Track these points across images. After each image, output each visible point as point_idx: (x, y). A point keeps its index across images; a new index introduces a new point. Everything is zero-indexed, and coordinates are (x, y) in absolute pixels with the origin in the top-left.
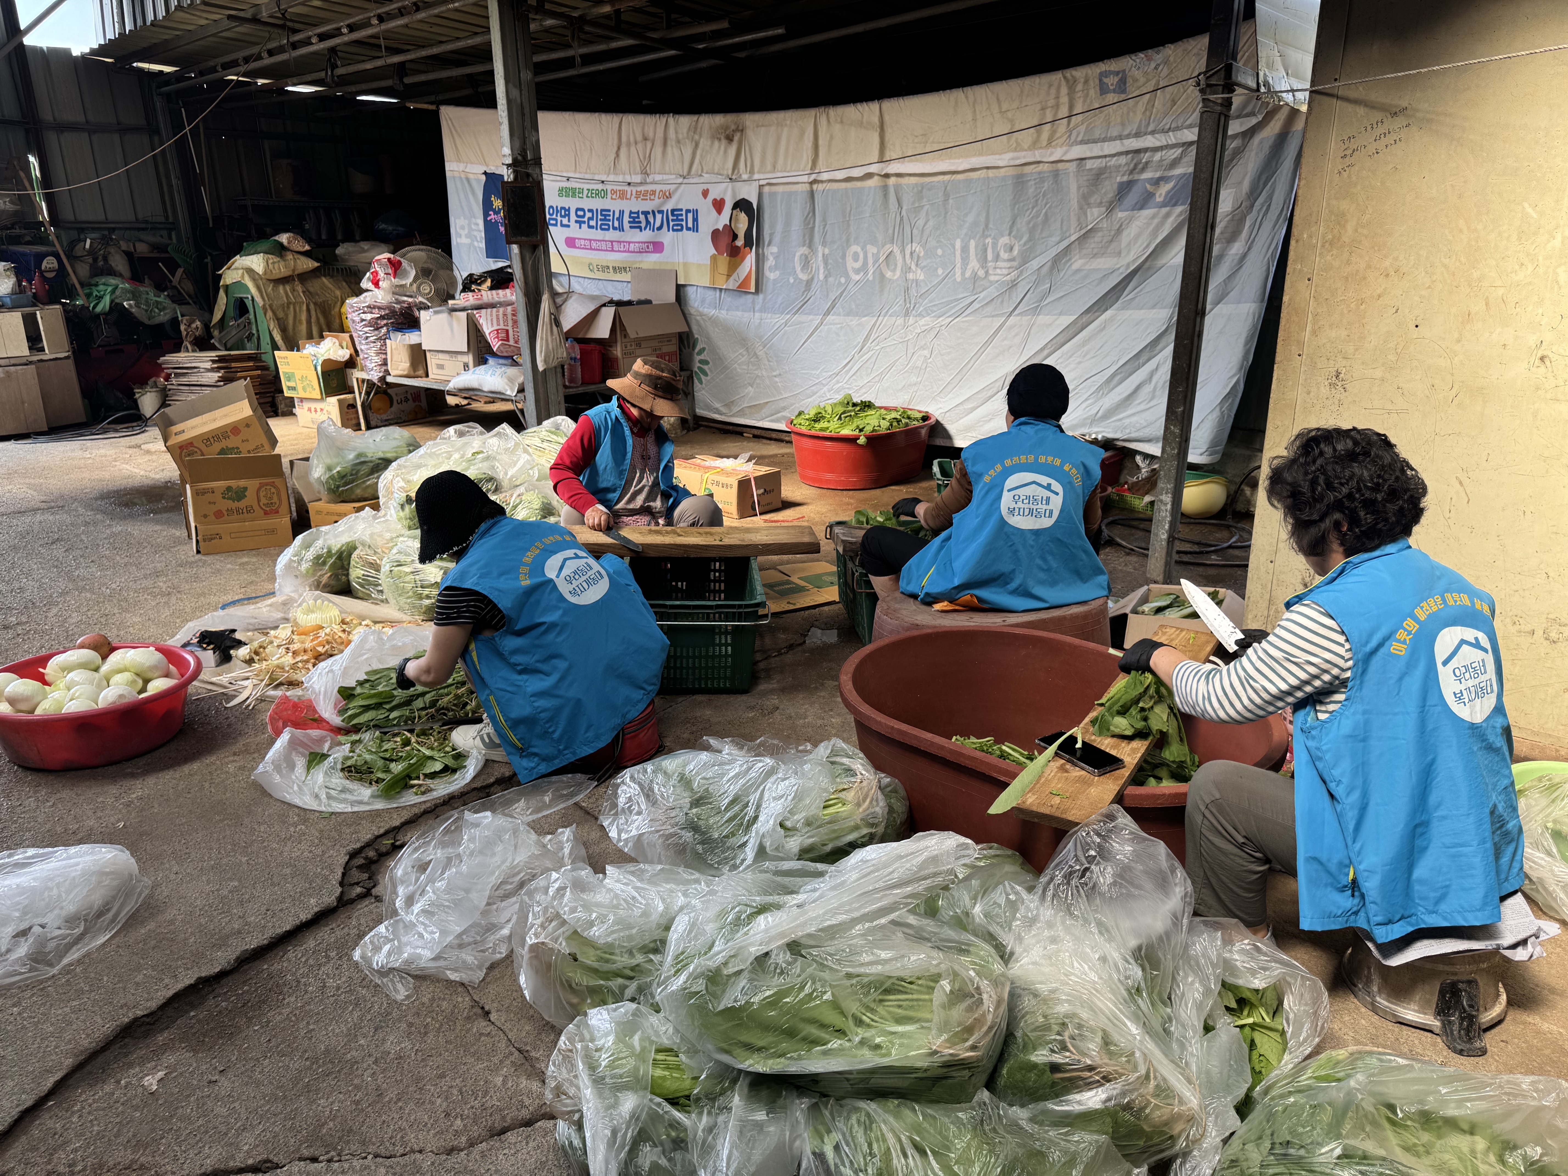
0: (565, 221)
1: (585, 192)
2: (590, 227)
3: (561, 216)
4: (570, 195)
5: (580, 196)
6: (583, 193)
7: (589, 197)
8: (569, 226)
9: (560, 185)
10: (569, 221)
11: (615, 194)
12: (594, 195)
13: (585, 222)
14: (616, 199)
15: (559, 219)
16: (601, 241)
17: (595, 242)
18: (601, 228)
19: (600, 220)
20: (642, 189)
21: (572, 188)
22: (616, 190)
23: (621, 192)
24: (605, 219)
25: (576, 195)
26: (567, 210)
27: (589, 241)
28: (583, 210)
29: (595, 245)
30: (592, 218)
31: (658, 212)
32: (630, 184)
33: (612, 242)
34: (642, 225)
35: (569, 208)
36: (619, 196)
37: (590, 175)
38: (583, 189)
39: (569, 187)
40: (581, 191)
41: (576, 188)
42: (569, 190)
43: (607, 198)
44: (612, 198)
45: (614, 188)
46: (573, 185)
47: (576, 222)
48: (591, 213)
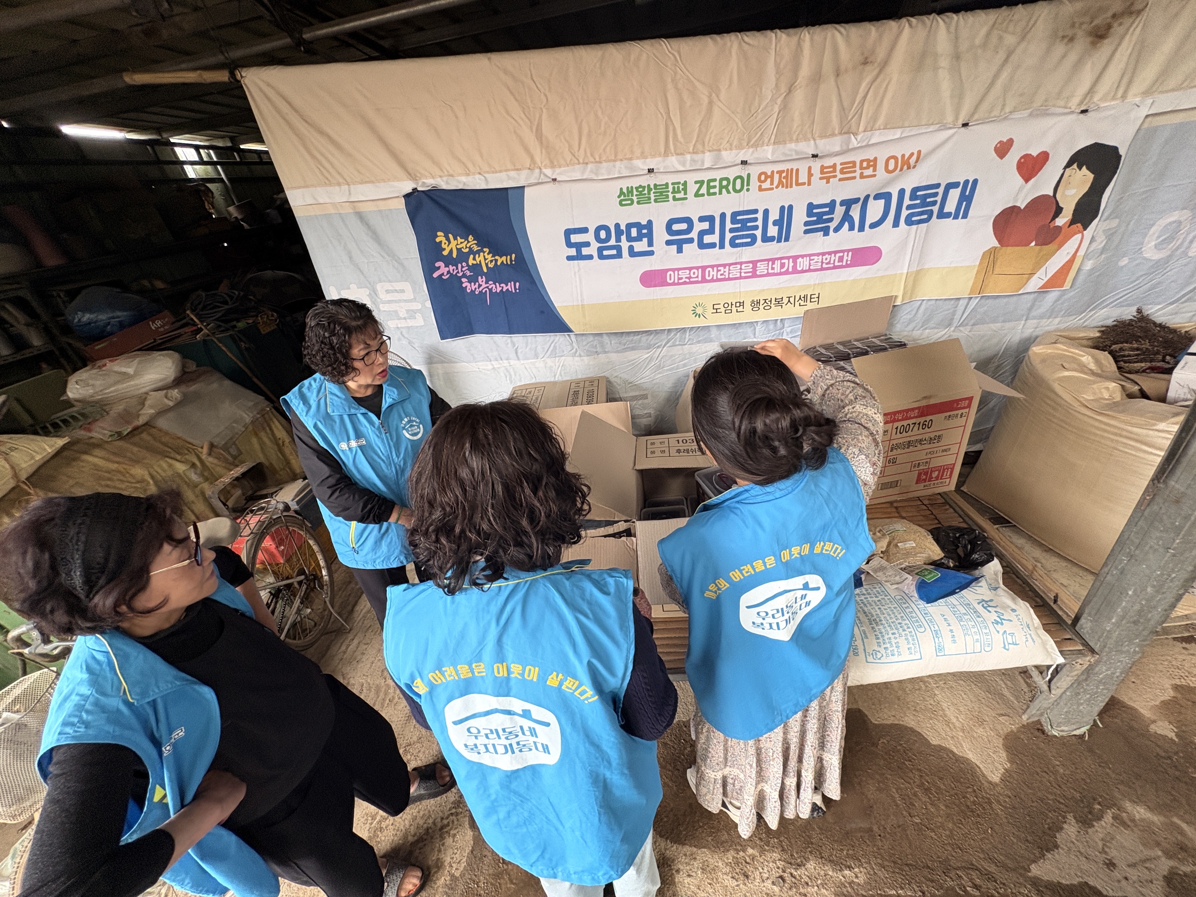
0: (641, 246)
1: (692, 188)
2: (702, 245)
3: (630, 239)
4: (653, 198)
5: (678, 196)
6: (685, 190)
7: (703, 195)
8: (651, 253)
9: (625, 184)
10: (650, 244)
11: (769, 180)
12: (717, 190)
13: (691, 241)
14: (772, 189)
15: (625, 244)
16: (730, 265)
17: (715, 269)
18: (733, 244)
19: (731, 230)
20: (838, 160)
21: (655, 185)
22: (773, 172)
23: (784, 175)
24: (744, 228)
25: (667, 196)
26: (644, 227)
27: (700, 270)
28: (688, 220)
29: (715, 273)
30: (711, 231)
31: (877, 197)
32: (815, 156)
33: (754, 263)
34: (833, 225)
35: (650, 222)
36: (780, 182)
37: (707, 154)
38: (685, 184)
39: (649, 185)
40: (681, 187)
41: (667, 184)
42: (650, 189)
43: (748, 190)
44: (760, 189)
45: (768, 169)
46: (661, 180)
47: (669, 243)
48: (708, 223)
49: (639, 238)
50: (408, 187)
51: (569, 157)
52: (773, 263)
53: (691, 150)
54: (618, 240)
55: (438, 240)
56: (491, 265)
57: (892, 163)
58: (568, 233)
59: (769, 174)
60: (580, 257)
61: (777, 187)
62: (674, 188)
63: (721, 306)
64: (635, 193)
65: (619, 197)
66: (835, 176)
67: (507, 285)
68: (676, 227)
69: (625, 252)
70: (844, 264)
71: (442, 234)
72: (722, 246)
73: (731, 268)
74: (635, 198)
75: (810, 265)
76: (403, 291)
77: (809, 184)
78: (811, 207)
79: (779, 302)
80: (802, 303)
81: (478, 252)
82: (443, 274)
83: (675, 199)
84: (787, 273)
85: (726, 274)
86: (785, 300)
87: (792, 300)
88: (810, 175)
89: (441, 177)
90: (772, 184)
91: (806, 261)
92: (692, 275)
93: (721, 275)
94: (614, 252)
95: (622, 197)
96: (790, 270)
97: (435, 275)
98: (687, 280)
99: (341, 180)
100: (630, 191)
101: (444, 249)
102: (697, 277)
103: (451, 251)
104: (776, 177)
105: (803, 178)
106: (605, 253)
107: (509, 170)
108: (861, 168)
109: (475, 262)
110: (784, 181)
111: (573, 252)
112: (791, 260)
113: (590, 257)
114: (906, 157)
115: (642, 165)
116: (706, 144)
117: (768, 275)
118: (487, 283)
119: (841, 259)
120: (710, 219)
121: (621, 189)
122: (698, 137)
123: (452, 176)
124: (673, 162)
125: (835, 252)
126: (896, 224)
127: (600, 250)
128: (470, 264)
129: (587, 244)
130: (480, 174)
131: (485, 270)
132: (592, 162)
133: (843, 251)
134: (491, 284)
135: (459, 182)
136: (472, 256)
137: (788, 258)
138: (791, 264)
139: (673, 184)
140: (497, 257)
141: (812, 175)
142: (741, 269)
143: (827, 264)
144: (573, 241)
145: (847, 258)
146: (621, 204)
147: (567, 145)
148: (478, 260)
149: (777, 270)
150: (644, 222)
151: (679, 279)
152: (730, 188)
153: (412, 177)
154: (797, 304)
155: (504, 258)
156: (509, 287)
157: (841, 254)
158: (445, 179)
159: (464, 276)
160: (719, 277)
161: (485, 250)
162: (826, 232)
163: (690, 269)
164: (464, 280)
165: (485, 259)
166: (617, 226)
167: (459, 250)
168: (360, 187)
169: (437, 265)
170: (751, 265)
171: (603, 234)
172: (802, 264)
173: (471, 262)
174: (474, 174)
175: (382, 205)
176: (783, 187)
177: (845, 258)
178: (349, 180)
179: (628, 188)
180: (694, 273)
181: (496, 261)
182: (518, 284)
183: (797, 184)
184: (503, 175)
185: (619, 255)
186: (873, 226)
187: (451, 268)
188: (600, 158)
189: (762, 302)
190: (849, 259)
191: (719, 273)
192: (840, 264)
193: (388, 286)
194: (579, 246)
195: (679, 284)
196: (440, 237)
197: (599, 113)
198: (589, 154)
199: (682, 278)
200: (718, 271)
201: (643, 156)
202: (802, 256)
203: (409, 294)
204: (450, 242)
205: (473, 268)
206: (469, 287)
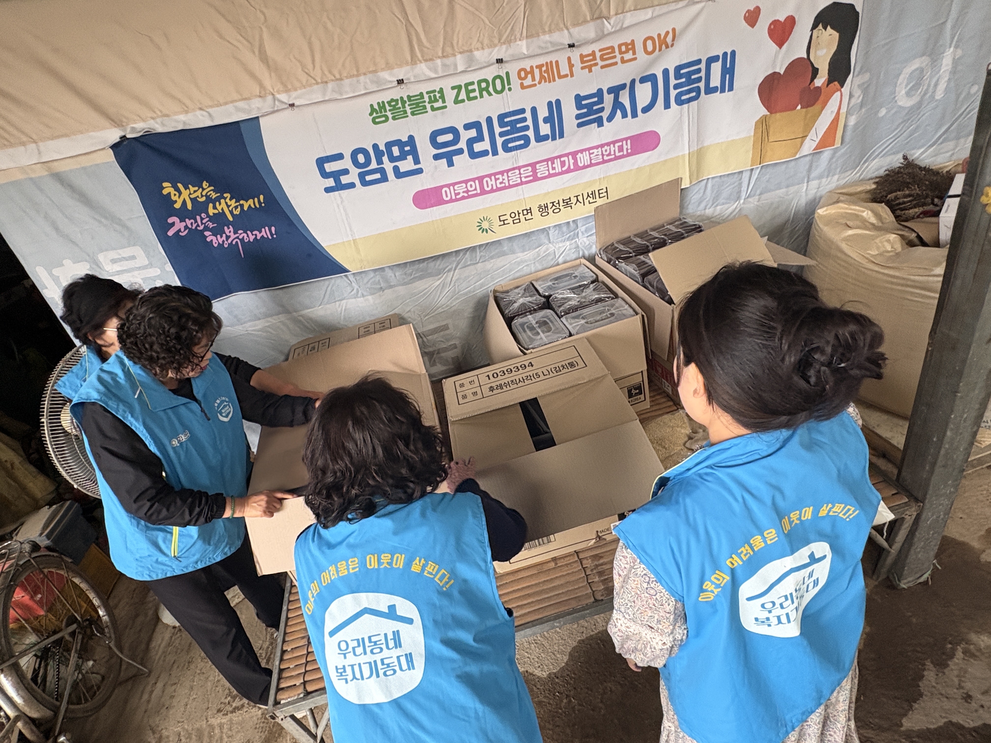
0: (407, 165)
1: (450, 95)
2: (474, 155)
3: (392, 159)
4: (409, 111)
5: (436, 105)
6: (443, 97)
7: (463, 101)
8: (419, 171)
9: (375, 100)
10: (417, 161)
11: (529, 76)
12: (477, 94)
13: (461, 151)
14: (535, 85)
15: (388, 166)
16: (508, 171)
17: (493, 178)
18: (507, 149)
19: (501, 135)
20: (596, 47)
21: (409, 97)
22: (532, 67)
23: (544, 69)
24: (515, 130)
25: (425, 107)
26: (406, 144)
27: (477, 182)
28: (453, 130)
29: (493, 182)
30: (480, 138)
31: (643, 80)
32: (571, 46)
33: (533, 165)
34: (605, 115)
35: (411, 138)
36: (542, 77)
37: (459, 56)
38: (441, 91)
39: (402, 98)
40: (438, 95)
41: (421, 94)
42: (404, 102)
43: (510, 89)
44: (523, 87)
45: (527, 64)
46: (414, 90)
47: (436, 157)
48: (474, 130)
49: (403, 157)
50: (114, 136)
51: (304, 78)
52: (553, 163)
53: (440, 54)
54: (380, 162)
55: (165, 192)
56: (237, 212)
57: (649, 44)
58: (321, 162)
59: (528, 69)
60: (339, 187)
61: (540, 83)
62: (430, 97)
63: (508, 217)
64: (388, 108)
65: (371, 114)
66: (596, 64)
67: (260, 232)
68: (441, 139)
69: (391, 174)
70: (625, 153)
71: (170, 185)
72: (495, 153)
73: (510, 174)
74: (389, 114)
75: (591, 160)
76: (133, 258)
77: (572, 75)
78: (579, 99)
79: (567, 203)
80: (591, 200)
81: (218, 199)
82: (179, 231)
83: (433, 109)
84: (568, 171)
85: (506, 181)
86: (574, 200)
87: (580, 199)
88: (571, 66)
89: (153, 118)
90: (533, 79)
91: (586, 155)
92: (470, 189)
93: (501, 183)
94: (378, 176)
95: (375, 115)
96: (572, 167)
97: (170, 233)
98: (466, 195)
99: (24, 139)
100: (382, 106)
101: (176, 202)
102: (476, 189)
103: (184, 202)
104: (537, 72)
105: (565, 70)
106: (368, 178)
107: (236, 101)
108: (621, 52)
109: (216, 211)
110: (546, 75)
111: (331, 182)
112: (570, 157)
113: (352, 185)
114: (662, 37)
115: (390, 77)
116: (455, 44)
117: (550, 176)
118: (235, 233)
119: (621, 149)
120: (476, 125)
121: (372, 106)
122: (445, 39)
123: (167, 116)
124: (423, 69)
125: (614, 143)
126: (667, 106)
127: (362, 176)
128: (211, 214)
129: (346, 172)
130: (201, 109)
131: (231, 219)
132: (332, 80)
133: (621, 140)
134: (242, 234)
135: (177, 121)
136: (211, 205)
137: (567, 155)
138: (572, 161)
139: (427, 93)
140: (242, 202)
141: (573, 65)
142: (520, 174)
143: (608, 155)
144: (328, 170)
145: (627, 146)
146: (375, 123)
147: (298, 64)
148: (219, 208)
149: (558, 169)
150: (405, 139)
151: (456, 194)
152: (491, 89)
153: (117, 123)
154: (586, 202)
155: (251, 202)
156: (263, 233)
157: (620, 144)
158: (159, 120)
159: (206, 228)
160: (499, 186)
161: (225, 195)
162: (600, 122)
163: (466, 182)
164: (207, 233)
165: (228, 206)
166: (375, 147)
167: (194, 200)
168: (51, 144)
169: (170, 220)
170: (530, 168)
171: (361, 158)
172: (583, 159)
173: (211, 211)
174: (194, 110)
175: (85, 162)
176: (545, 81)
177: (625, 147)
178: (35, 137)
179: (378, 103)
180: (471, 186)
181: (242, 206)
182: (273, 229)
183: (560, 77)
184: (230, 107)
185: (384, 179)
186: (646, 110)
187: (188, 222)
188: (340, 74)
189: (550, 205)
190: (629, 147)
191: (498, 182)
192: (621, 153)
193: (113, 255)
194: (336, 175)
195: (457, 200)
196: (168, 188)
197: (329, 25)
198: (326, 73)
199: (459, 194)
200: (496, 179)
201: (389, 67)
202: (582, 151)
203: (142, 260)
204: (180, 193)
205: (215, 218)
206: (215, 240)
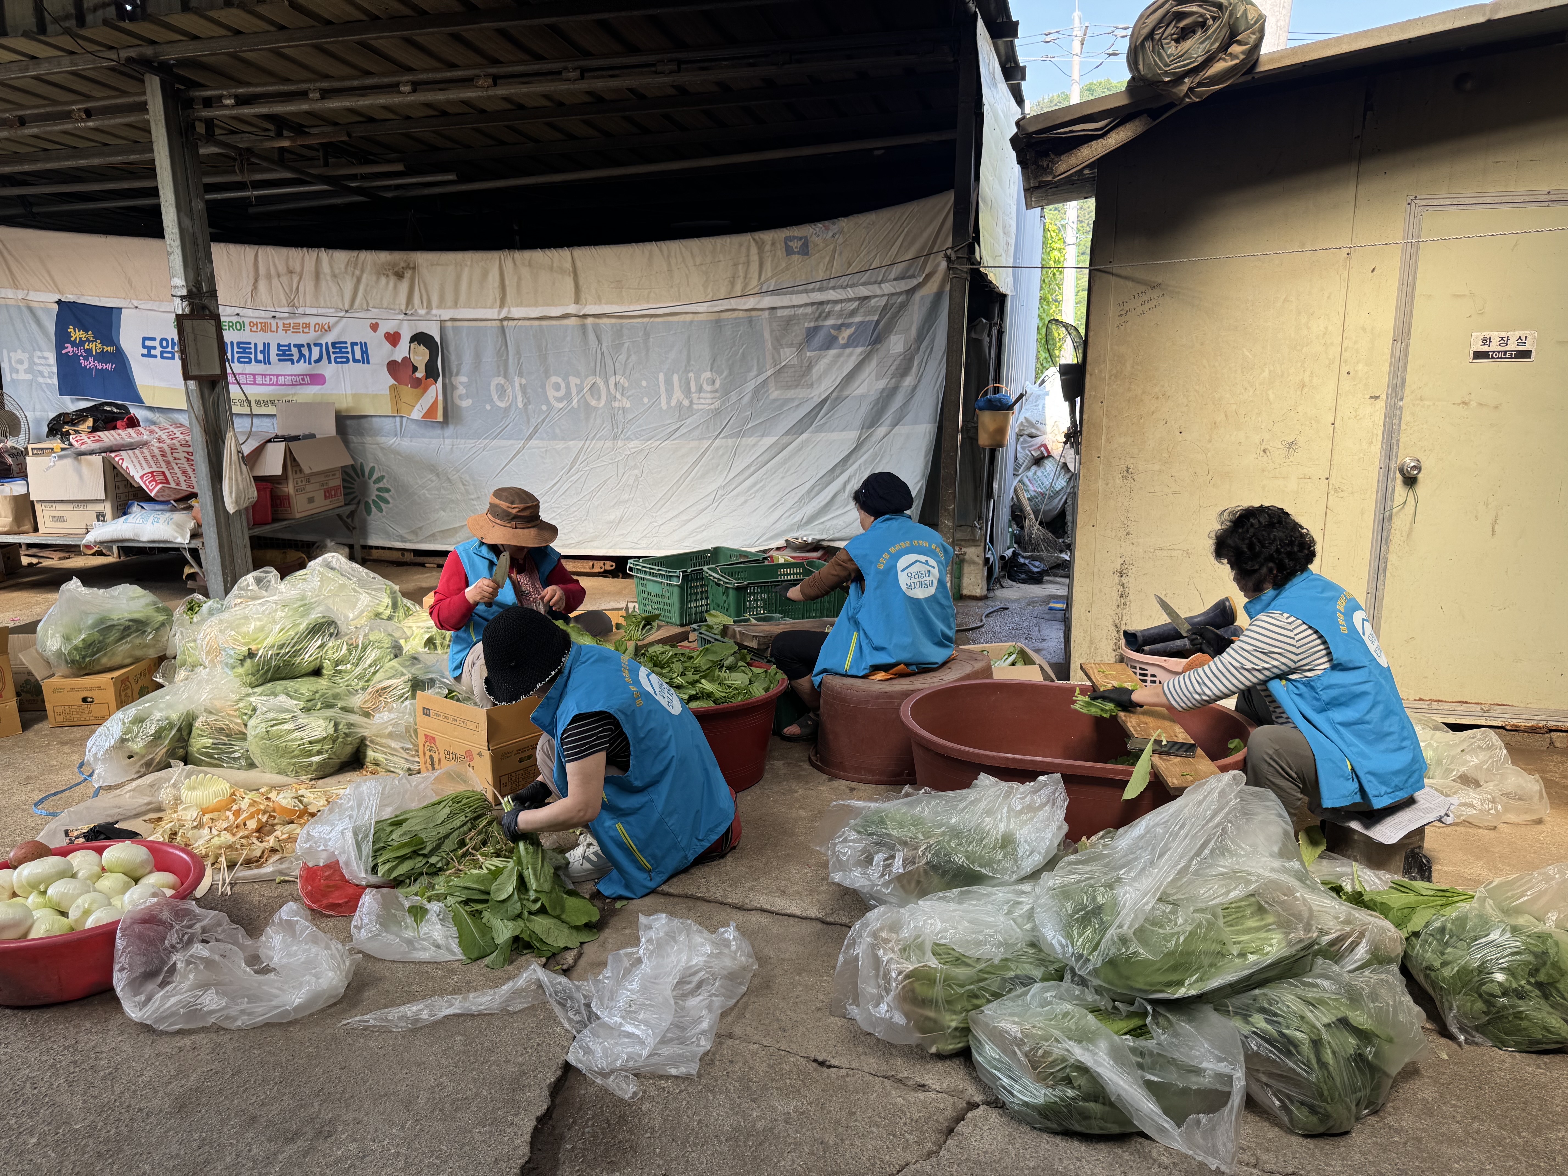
11: (255, 326)
12: (227, 328)
14: (257, 332)
16: (239, 374)
18: (239, 361)
19: (237, 353)
20: (291, 321)
22: (257, 322)
23: (262, 325)
24: (244, 352)
31: (315, 345)
32: (274, 317)
33: (254, 375)
36: (261, 328)
43: (244, 330)
44: (250, 331)
50: (57, 297)
51: (149, 297)
52: (265, 377)
55: (68, 330)
56: (98, 351)
58: (145, 339)
59: (255, 323)
60: (149, 355)
61: (260, 331)
67: (107, 365)
69: (177, 357)
72: (233, 362)
73: (240, 376)
76: (47, 358)
78: (279, 346)
81: (92, 342)
88: (277, 327)
89: (78, 296)
90: (257, 329)
97: (63, 352)
101: (70, 337)
103: (76, 338)
104: (259, 325)
106: (165, 355)
107: (115, 298)
109: (88, 347)
110: (264, 328)
111: (147, 352)
113: (155, 356)
123: (85, 296)
127: (162, 353)
128: (85, 348)
129: (155, 348)
130: (96, 297)
131: (93, 353)
132: (158, 301)
134: (96, 363)
135: (86, 299)
136: (88, 343)
142: (246, 378)
144: (146, 344)
148: (91, 346)
152: (235, 327)
153: (61, 292)
155: (106, 348)
159: (81, 355)
161: (97, 341)
164: (80, 357)
165: (95, 347)
166: (174, 339)
167: (81, 339)
168: (32, 293)
169: (66, 345)
170: (252, 376)
171: (164, 343)
174: (92, 296)
175: (44, 305)
176: (263, 331)
178: (28, 288)
181: (102, 348)
183: (271, 331)
184: (110, 299)
185: (173, 358)
186: (316, 362)
189: (262, 402)
193: (39, 354)
194: (150, 349)
196: (71, 329)
198: (156, 296)
203: (51, 361)
204: (76, 333)
205: (87, 351)
206: (84, 363)
